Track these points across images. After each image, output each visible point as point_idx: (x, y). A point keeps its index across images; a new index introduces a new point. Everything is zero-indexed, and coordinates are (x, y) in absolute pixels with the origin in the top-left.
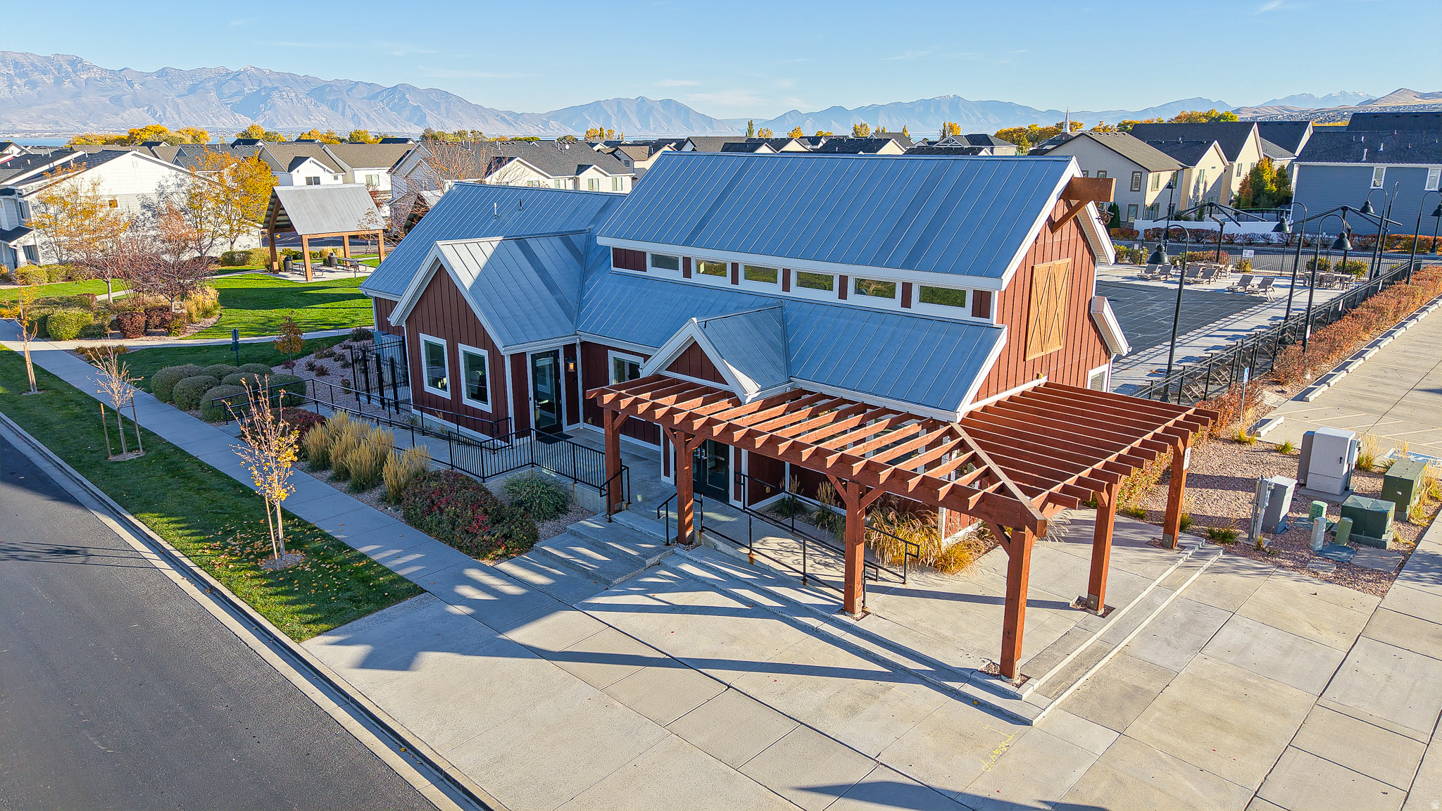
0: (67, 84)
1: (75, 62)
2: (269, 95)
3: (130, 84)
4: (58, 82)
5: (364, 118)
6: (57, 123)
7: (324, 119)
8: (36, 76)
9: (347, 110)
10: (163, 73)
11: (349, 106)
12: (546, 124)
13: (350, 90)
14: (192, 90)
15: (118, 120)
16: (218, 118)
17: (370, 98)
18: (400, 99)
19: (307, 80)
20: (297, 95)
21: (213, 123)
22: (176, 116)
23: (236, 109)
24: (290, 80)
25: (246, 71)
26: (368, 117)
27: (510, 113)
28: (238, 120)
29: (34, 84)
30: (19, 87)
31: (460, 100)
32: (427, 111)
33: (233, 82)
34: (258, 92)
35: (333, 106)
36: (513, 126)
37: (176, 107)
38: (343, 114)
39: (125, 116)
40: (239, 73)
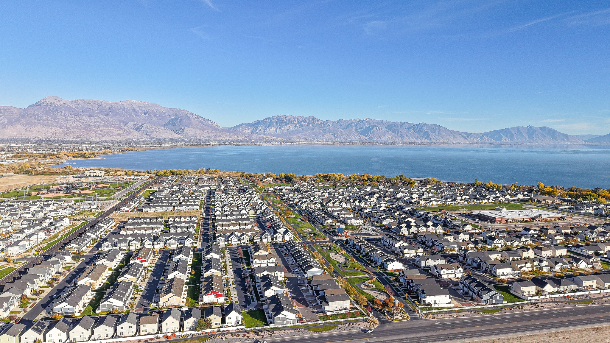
0: (311, 126)
1: (314, 119)
2: (372, 128)
3: (329, 125)
4: (308, 125)
5: (405, 136)
6: (306, 138)
7: (390, 137)
8: (303, 123)
9: (399, 133)
10: (339, 121)
11: (400, 132)
12: (482, 138)
13: (401, 126)
14: (347, 127)
15: (323, 137)
16: (354, 137)
17: (408, 128)
18: (420, 129)
19: (386, 122)
20: (382, 128)
21: (352, 138)
22: (341, 136)
23: (361, 133)
24: (380, 123)
25: (366, 120)
26: (407, 135)
27: (466, 133)
28: (360, 137)
29: (301, 126)
30: (297, 127)
31: (445, 128)
32: (430, 133)
33: (361, 124)
34: (369, 127)
35: (394, 132)
36: (467, 139)
37: (341, 133)
38: (397, 135)
39: (326, 136)
40: (364, 120)
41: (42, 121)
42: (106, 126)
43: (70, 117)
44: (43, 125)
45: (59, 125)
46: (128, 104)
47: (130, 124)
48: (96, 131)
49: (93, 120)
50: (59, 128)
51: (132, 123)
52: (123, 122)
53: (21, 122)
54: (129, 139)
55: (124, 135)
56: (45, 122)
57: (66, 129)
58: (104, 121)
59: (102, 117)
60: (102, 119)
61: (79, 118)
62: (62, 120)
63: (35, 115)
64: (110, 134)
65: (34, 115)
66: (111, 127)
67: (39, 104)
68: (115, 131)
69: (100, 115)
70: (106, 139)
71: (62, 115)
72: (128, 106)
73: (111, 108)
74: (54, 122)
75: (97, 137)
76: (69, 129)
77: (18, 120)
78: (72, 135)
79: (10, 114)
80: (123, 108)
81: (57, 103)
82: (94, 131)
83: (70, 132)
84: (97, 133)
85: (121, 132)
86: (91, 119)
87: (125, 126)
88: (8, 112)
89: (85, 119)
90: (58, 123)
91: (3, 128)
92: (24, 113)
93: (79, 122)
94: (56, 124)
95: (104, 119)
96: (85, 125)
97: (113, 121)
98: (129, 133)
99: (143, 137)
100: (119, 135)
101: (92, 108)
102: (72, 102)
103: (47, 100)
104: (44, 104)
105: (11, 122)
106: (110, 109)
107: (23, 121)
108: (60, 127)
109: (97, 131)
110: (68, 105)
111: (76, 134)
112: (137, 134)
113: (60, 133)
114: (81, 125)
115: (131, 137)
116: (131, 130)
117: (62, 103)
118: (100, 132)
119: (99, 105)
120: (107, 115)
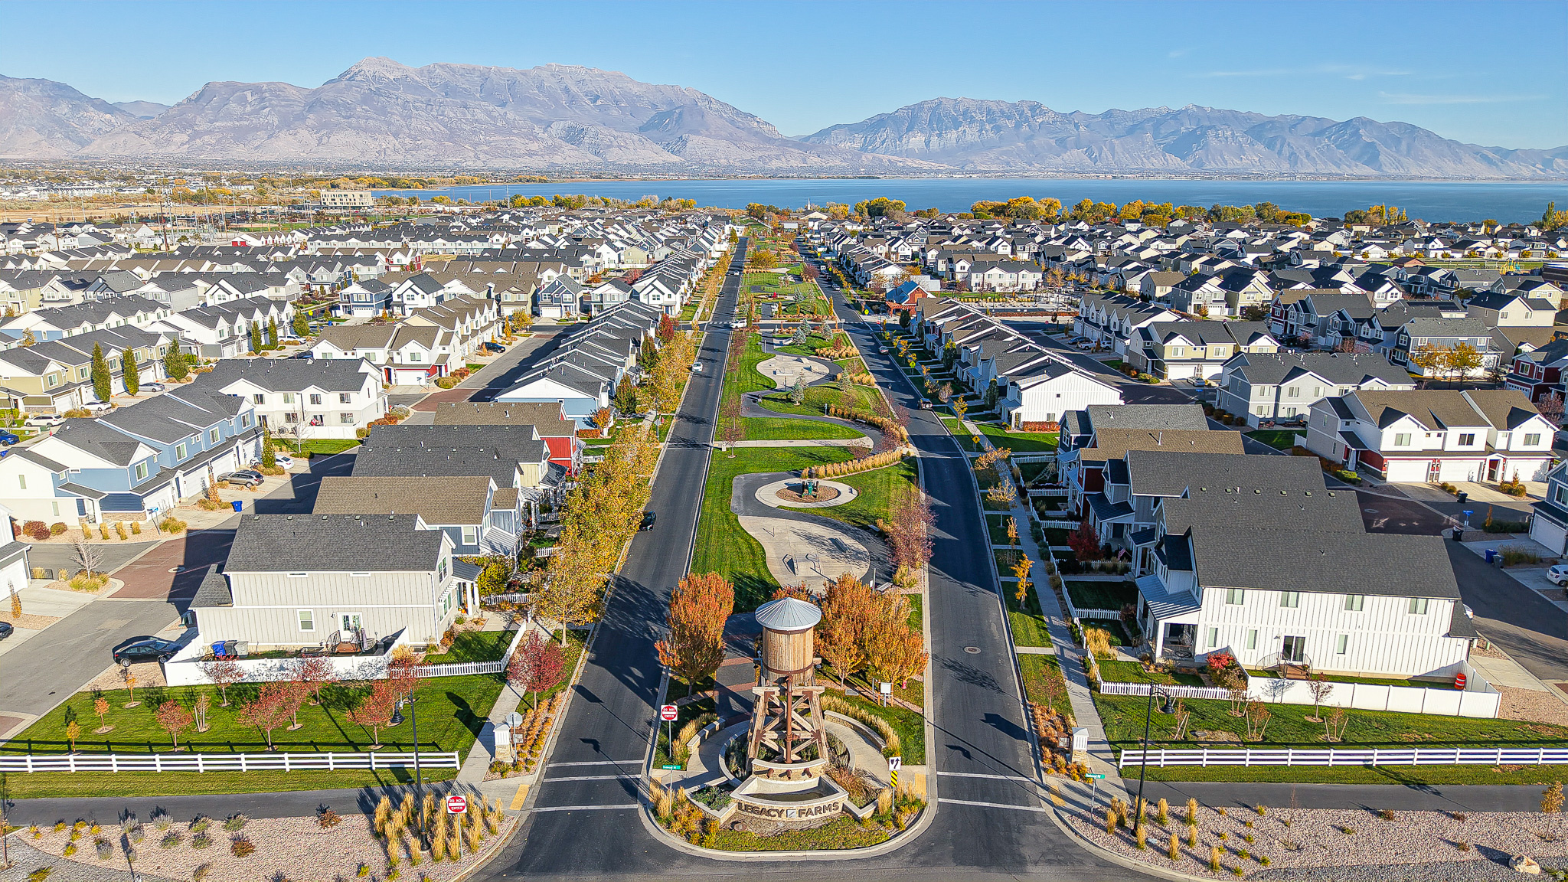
0: (1025, 128)
1: (1036, 108)
2: (1203, 135)
3: (1077, 126)
4: (1018, 126)
5: (1303, 157)
6: (1008, 163)
7: (1257, 159)
8: (1002, 121)
9: (1286, 148)
10: (1108, 114)
11: (1289, 145)
12: (1548, 163)
13: (1294, 126)
14: (1131, 131)
15: (1059, 161)
16: (1149, 158)
17: (1314, 135)
18: (1352, 135)
19: (1248, 117)
20: (1233, 134)
21: (1143, 163)
22: (1110, 157)
23: (1169, 149)
24: (1230, 118)
25: (1187, 109)
26: (1308, 155)
27: (1497, 150)
28: (1167, 161)
29: (997, 129)
30: (986, 131)
31: (1429, 135)
32: (1382, 148)
33: (1172, 122)
34: (1195, 131)
35: (1270, 145)
36: (1497, 165)
37: (1112, 150)
38: (1280, 153)
39: (1065, 156)
40: (1180, 112)
41: (353, 120)
42: (499, 131)
43: (416, 108)
44: (358, 129)
45: (394, 129)
46: (552, 75)
47: (557, 127)
48: (475, 145)
49: (469, 117)
50: (392, 138)
51: (562, 124)
52: (539, 121)
53: (309, 122)
54: (553, 165)
55: (542, 156)
56: (362, 122)
57: (407, 140)
58: (494, 118)
59: (491, 108)
60: (489, 115)
61: (437, 110)
62: (398, 118)
63: (338, 105)
64: (509, 152)
65: (335, 105)
66: (511, 133)
67: (349, 77)
68: (520, 144)
69: (486, 103)
70: (498, 163)
71: (398, 105)
72: (552, 79)
73: (512, 84)
74: (380, 121)
75: (478, 158)
76: (415, 139)
77: (301, 117)
78: (421, 155)
79: (283, 103)
80: (540, 87)
81: (388, 75)
82: (472, 145)
83: (417, 148)
84: (478, 149)
85: (534, 146)
86: (464, 114)
87: (545, 131)
88: (278, 96)
89: (452, 115)
90: (389, 124)
91: (270, 137)
92: (315, 102)
93: (438, 121)
94: (384, 128)
95: (495, 114)
96: (450, 129)
97: (515, 119)
98: (553, 149)
99: (587, 161)
100: (531, 154)
101: (466, 86)
102: (421, 72)
103: (365, 69)
104: (359, 78)
105: (289, 123)
106: (509, 89)
107: (311, 120)
108: (396, 135)
109: (478, 144)
110: (413, 80)
111: (432, 153)
112: (572, 153)
113: (396, 151)
114: (443, 129)
115: (558, 159)
116: (558, 141)
117: (398, 74)
118: (486, 148)
119: (485, 77)
120: (503, 105)
